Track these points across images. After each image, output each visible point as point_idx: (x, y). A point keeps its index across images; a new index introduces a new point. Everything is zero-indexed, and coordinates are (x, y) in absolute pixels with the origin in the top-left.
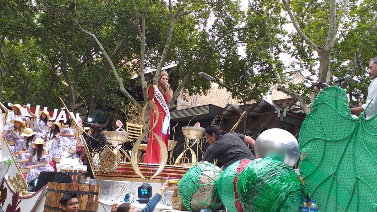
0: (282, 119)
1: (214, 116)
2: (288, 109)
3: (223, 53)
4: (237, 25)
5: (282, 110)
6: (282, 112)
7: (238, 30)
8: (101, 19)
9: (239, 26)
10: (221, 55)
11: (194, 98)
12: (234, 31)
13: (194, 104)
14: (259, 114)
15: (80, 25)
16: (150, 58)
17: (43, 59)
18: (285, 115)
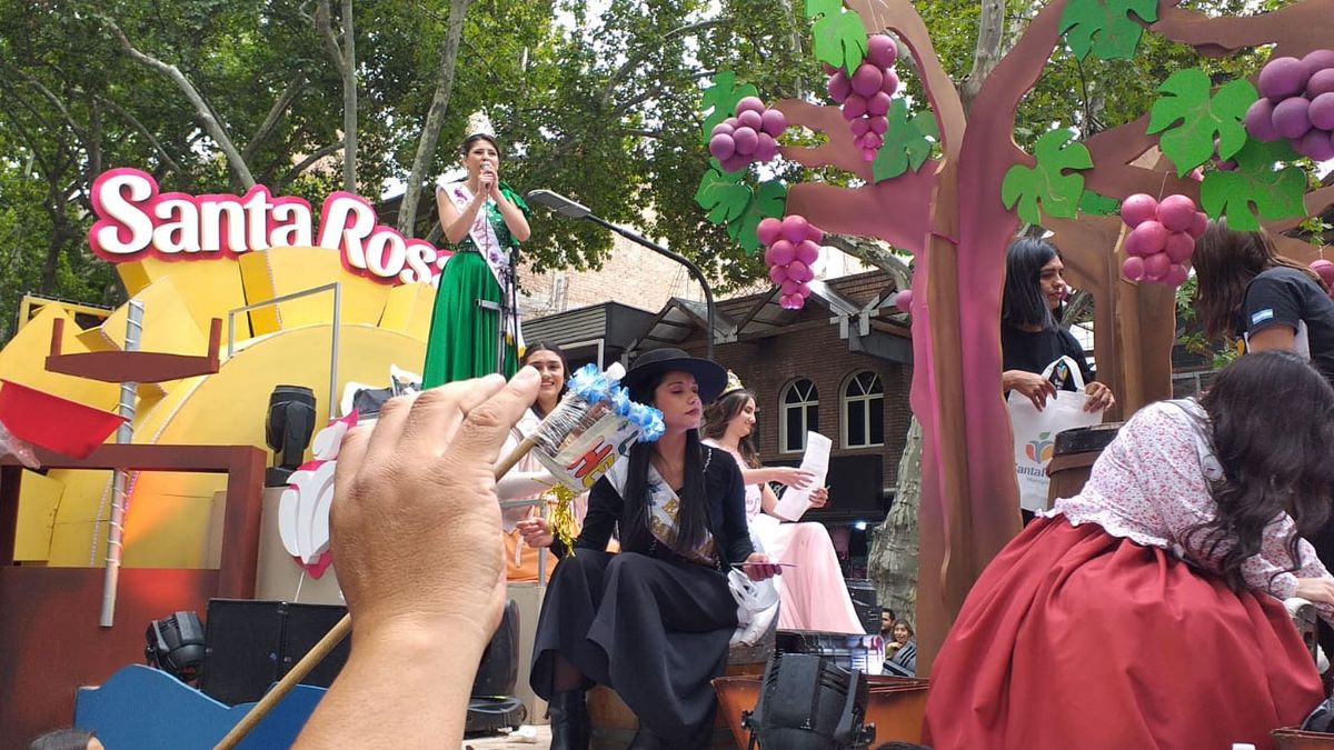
0: (855, 345)
1: (622, 345)
2: (874, 308)
3: (650, 115)
4: (694, 13)
5: (853, 311)
6: (854, 320)
7: (697, 30)
8: (203, 10)
9: (701, 15)
10: (644, 122)
11: (560, 281)
12: (684, 32)
13: (561, 304)
14: (780, 331)
15: (123, 37)
16: (395, 142)
17: (24, 162)
18: (864, 330)
